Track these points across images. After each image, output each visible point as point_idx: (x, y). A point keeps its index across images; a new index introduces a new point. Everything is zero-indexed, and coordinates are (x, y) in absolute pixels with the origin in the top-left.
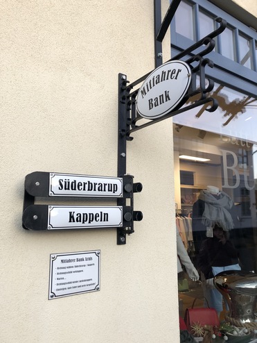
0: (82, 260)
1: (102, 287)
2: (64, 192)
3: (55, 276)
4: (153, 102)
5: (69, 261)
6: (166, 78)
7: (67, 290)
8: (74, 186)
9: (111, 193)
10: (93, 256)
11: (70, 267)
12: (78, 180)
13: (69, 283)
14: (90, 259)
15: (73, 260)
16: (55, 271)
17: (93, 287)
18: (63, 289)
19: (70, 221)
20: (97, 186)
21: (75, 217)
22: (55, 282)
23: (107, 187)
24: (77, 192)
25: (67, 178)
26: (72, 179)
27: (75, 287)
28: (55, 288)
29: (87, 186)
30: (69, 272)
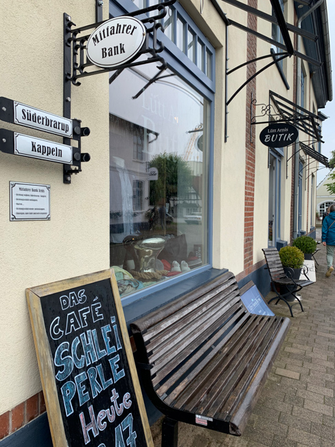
0: (36, 191)
1: (52, 217)
2: (26, 121)
3: (15, 202)
4: (107, 52)
5: (26, 190)
6: (121, 31)
7: (25, 215)
8: (34, 118)
9: (63, 132)
10: (45, 189)
11: (26, 195)
12: (38, 114)
13: (27, 209)
14: (43, 191)
15: (29, 190)
16: (15, 197)
17: (45, 216)
18: (22, 214)
19: (33, 150)
20: (53, 123)
21: (37, 147)
22: (15, 206)
23: (60, 125)
24: (36, 124)
25: (29, 109)
26: (33, 112)
27: (31, 213)
28: (15, 211)
29: (45, 120)
30: (26, 200)
